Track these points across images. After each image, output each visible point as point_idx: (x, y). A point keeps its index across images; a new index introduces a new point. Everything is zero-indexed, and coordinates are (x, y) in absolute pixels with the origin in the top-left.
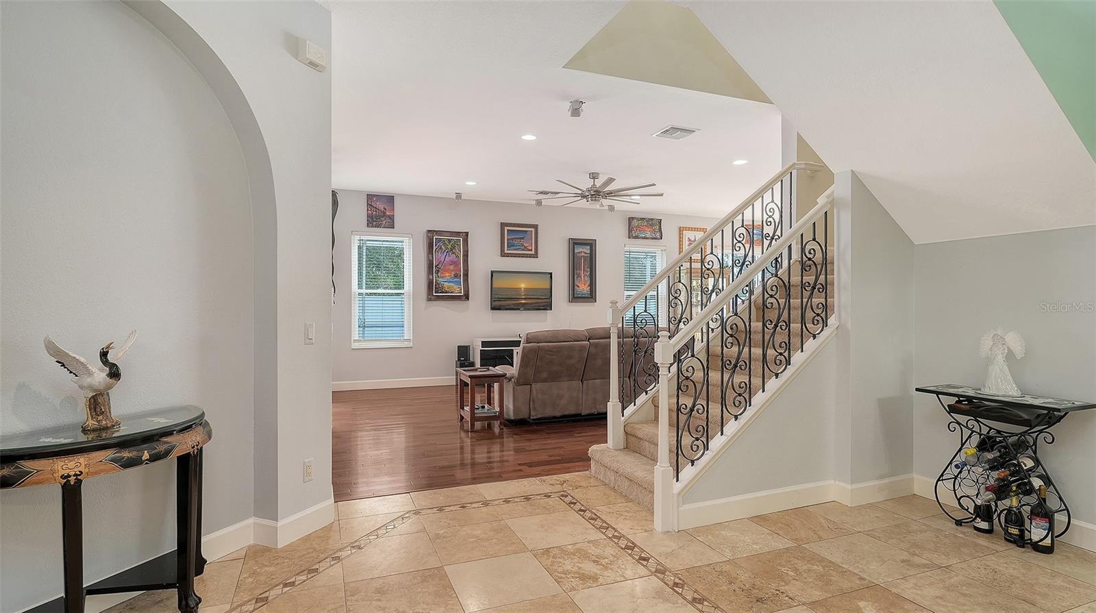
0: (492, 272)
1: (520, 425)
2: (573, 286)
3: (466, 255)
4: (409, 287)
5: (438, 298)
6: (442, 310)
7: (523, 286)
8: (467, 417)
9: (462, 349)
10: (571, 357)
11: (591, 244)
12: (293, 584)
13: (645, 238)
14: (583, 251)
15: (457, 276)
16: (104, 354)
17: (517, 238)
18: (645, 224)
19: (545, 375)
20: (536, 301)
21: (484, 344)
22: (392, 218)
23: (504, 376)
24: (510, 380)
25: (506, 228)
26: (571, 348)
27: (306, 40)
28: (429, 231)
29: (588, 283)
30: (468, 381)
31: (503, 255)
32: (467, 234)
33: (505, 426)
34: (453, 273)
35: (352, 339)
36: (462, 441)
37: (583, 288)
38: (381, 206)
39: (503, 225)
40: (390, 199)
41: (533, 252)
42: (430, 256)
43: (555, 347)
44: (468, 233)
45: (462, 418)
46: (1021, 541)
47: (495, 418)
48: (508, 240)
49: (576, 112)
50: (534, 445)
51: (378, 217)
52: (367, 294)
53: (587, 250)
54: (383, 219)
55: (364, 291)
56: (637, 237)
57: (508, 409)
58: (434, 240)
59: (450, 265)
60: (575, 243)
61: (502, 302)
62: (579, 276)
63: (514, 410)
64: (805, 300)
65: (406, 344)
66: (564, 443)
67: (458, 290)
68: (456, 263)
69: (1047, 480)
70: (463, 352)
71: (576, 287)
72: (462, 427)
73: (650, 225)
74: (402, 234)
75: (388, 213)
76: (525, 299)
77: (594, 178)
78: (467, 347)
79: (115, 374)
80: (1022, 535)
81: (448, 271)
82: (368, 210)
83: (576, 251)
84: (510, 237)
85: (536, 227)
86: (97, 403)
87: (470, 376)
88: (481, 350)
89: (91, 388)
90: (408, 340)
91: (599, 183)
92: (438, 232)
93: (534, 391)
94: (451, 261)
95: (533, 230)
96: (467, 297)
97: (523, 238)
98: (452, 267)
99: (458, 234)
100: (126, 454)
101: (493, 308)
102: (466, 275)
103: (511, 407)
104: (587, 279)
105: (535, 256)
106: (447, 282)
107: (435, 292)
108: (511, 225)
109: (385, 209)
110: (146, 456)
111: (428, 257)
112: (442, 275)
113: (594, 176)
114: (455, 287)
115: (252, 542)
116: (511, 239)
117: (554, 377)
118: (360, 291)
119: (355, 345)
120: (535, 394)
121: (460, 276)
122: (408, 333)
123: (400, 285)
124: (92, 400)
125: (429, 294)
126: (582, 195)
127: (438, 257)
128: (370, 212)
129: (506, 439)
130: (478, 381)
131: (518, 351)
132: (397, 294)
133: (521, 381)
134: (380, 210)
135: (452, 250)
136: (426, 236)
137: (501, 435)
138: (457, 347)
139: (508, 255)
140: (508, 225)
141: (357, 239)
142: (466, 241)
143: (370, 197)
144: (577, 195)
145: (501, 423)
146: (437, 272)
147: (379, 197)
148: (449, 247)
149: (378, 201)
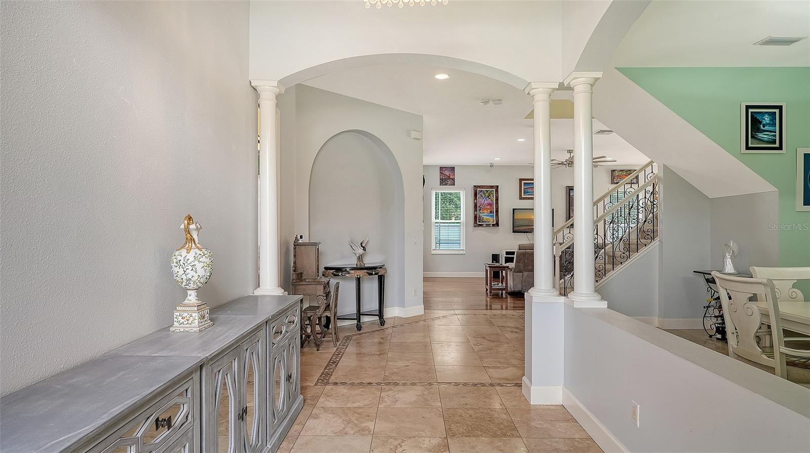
0: (514, 209)
1: (515, 294)
3: (497, 200)
4: (463, 218)
5: (480, 225)
6: (482, 233)
8: (489, 288)
9: (495, 256)
15: (491, 212)
16: (361, 244)
17: (529, 188)
18: (625, 173)
19: (530, 267)
21: (506, 253)
22: (453, 180)
23: (508, 267)
24: (511, 269)
25: (523, 182)
28: (475, 186)
30: (489, 269)
31: (521, 198)
33: (509, 294)
34: (489, 211)
35: (432, 248)
36: (487, 300)
38: (447, 173)
39: (521, 180)
40: (452, 169)
42: (476, 201)
44: (498, 186)
45: (486, 289)
47: (504, 289)
48: (524, 189)
51: (446, 179)
52: (441, 223)
54: (449, 181)
55: (440, 221)
57: (509, 285)
58: (477, 191)
60: (569, 189)
61: (519, 227)
62: (573, 211)
63: (511, 286)
65: (462, 252)
67: (492, 220)
70: (495, 258)
72: (487, 293)
74: (459, 188)
75: (451, 177)
77: (568, 153)
78: (497, 255)
79: (364, 249)
81: (486, 209)
83: (570, 194)
84: (525, 187)
87: (489, 267)
88: (505, 257)
89: (358, 253)
90: (463, 250)
92: (479, 187)
93: (524, 275)
94: (488, 204)
96: (497, 224)
97: (533, 188)
98: (488, 207)
99: (492, 187)
100: (370, 272)
101: (513, 232)
102: (497, 211)
106: (485, 215)
107: (478, 222)
108: (525, 180)
109: (450, 175)
110: (374, 273)
111: (474, 201)
112: (483, 212)
114: (490, 218)
118: (437, 221)
119: (433, 252)
120: (525, 278)
121: (494, 212)
122: (463, 247)
123: (458, 217)
125: (475, 224)
126: (562, 163)
127: (481, 201)
128: (441, 177)
129: (509, 299)
130: (497, 270)
131: (515, 256)
132: (458, 223)
133: (517, 270)
134: (447, 175)
135: (488, 196)
136: (473, 189)
137: (507, 298)
138: (493, 255)
139: (524, 198)
140: (523, 180)
141: (434, 192)
142: (497, 191)
143: (441, 168)
144: (559, 164)
145: (506, 293)
146: (480, 210)
147: (446, 168)
148: (487, 194)
149: (445, 170)
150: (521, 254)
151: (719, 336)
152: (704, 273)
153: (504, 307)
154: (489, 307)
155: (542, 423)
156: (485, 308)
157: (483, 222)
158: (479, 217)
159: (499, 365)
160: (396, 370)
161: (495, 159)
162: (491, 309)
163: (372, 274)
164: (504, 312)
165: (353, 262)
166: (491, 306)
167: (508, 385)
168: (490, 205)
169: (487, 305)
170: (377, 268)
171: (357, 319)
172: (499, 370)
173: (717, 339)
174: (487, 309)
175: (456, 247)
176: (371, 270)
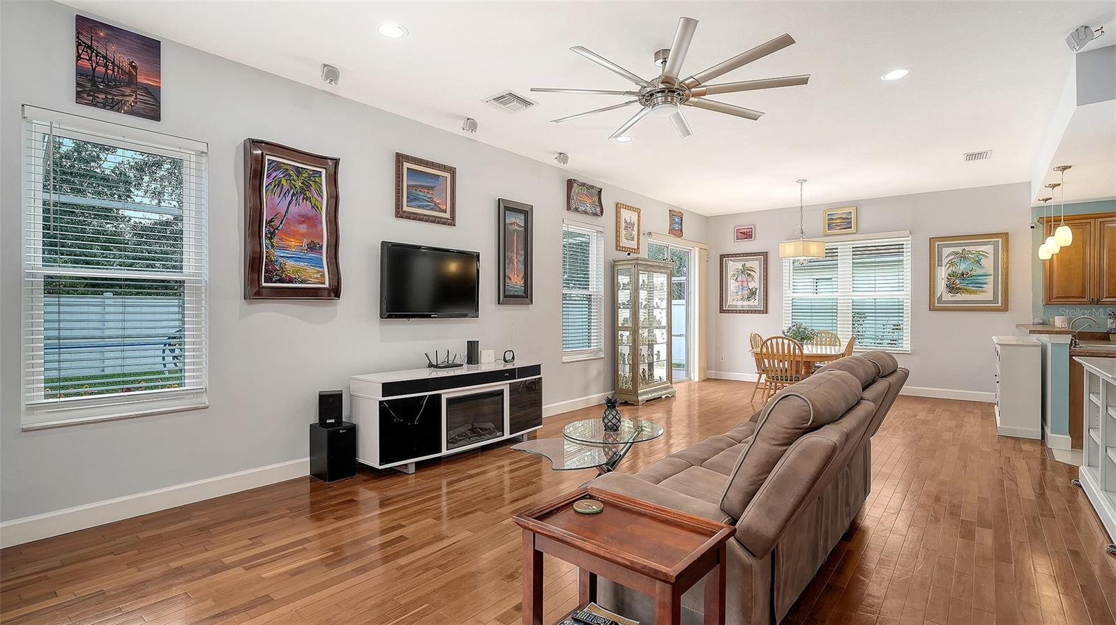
2: (502, 277)
3: (333, 206)
5: (273, 292)
9: (331, 400)
11: (526, 212)
13: (586, 212)
14: (516, 220)
15: (314, 247)
17: (423, 187)
18: (585, 192)
21: (388, 388)
22: (153, 94)
25: (406, 165)
29: (522, 274)
31: (400, 214)
32: (336, 162)
34: (305, 242)
37: (516, 282)
38: (120, 55)
39: (400, 158)
40: (149, 47)
41: (448, 215)
42: (256, 198)
44: (338, 160)
48: (408, 186)
51: (109, 84)
53: (521, 219)
54: (128, 91)
56: (576, 210)
58: (266, 163)
59: (301, 222)
60: (505, 207)
62: (511, 262)
67: (317, 276)
68: (312, 221)
71: (507, 280)
73: (591, 195)
75: (142, 79)
78: (336, 396)
81: (295, 235)
82: (79, 57)
83: (507, 221)
84: (411, 183)
85: (452, 171)
88: (381, 403)
92: (274, 147)
94: (303, 216)
95: (448, 175)
96: (336, 291)
97: (432, 188)
98: (303, 228)
99: (320, 160)
101: (386, 314)
102: (334, 246)
104: (521, 267)
105: (451, 222)
107: (264, 278)
108: (412, 159)
109: (135, 68)
111: (250, 200)
112: (281, 244)
114: (312, 269)
116: (414, 186)
121: (321, 247)
123: (171, 259)
125: (251, 283)
127: (274, 202)
128: (84, 63)
134: (116, 66)
135: (303, 191)
136: (241, 150)
139: (408, 217)
140: (407, 158)
142: (333, 180)
143: (87, 25)
146: (271, 235)
147: (116, 33)
148: (298, 184)
149: (108, 40)
157: (281, 281)
158: (270, 262)
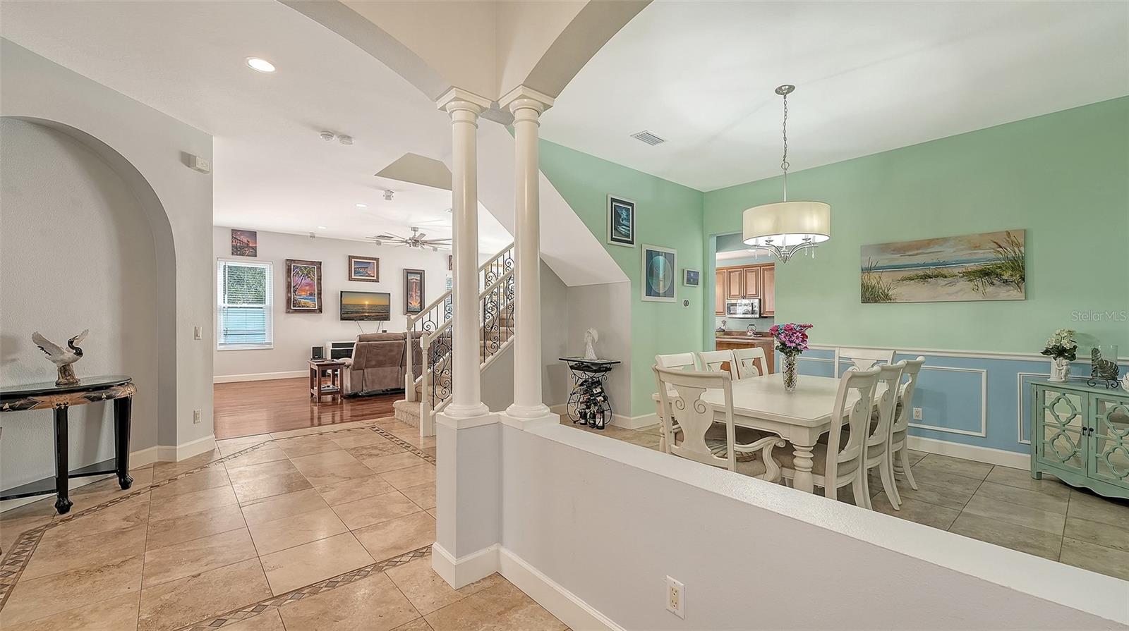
0: (342, 292)
1: (353, 397)
2: (407, 303)
3: (320, 279)
4: (270, 302)
5: (296, 311)
6: (301, 322)
7: (367, 303)
8: (316, 394)
9: (317, 350)
10: (391, 351)
11: (421, 273)
12: (192, 473)
14: (415, 278)
15: (312, 294)
16: (71, 343)
17: (362, 268)
19: (373, 363)
20: (378, 314)
21: (334, 345)
22: (254, 249)
23: (343, 364)
24: (348, 367)
25: (353, 260)
26: (391, 345)
27: (196, 157)
28: (287, 260)
29: (419, 301)
30: (316, 368)
31: (350, 279)
33: (345, 398)
34: (308, 292)
35: (218, 343)
36: (312, 412)
37: (415, 304)
38: (244, 239)
39: (350, 258)
40: (253, 234)
41: (375, 278)
42: (289, 279)
43: (380, 344)
44: (321, 262)
45: (312, 395)
46: (594, 426)
47: (337, 393)
48: (354, 268)
49: (388, 198)
50: (364, 407)
51: (242, 248)
52: (229, 307)
53: (418, 277)
54: (247, 249)
55: (228, 305)
57: (347, 386)
58: (291, 267)
59: (306, 286)
60: (408, 272)
61: (348, 314)
62: (411, 296)
63: (351, 387)
64: (509, 315)
65: (267, 346)
66: (382, 405)
67: (312, 304)
69: (605, 399)
70: (317, 352)
71: (409, 304)
72: (312, 401)
74: (263, 261)
75: (251, 245)
76: (369, 312)
77: (415, 231)
78: (320, 348)
79: (77, 353)
80: (595, 424)
81: (304, 290)
83: (409, 278)
84: (356, 267)
85: (377, 260)
86: (65, 370)
87: (317, 365)
88: (332, 349)
89: (62, 361)
90: (270, 343)
91: (418, 234)
92: (294, 261)
93: (366, 373)
94: (307, 283)
95: (375, 262)
96: (320, 310)
97: (367, 268)
98: (307, 288)
99: (313, 263)
100: (93, 394)
101: (342, 319)
102: (320, 294)
103: (349, 385)
104: (418, 298)
105: (377, 281)
106: (303, 299)
107: (292, 306)
108: (357, 258)
109: (249, 242)
110: (104, 396)
111: (287, 279)
112: (299, 294)
113: (415, 229)
114: (310, 302)
115: (157, 461)
117: (380, 364)
118: (224, 305)
119: (221, 348)
120: (366, 376)
121: (315, 294)
122: (269, 339)
123: (261, 300)
124: (62, 368)
125: (288, 308)
126: (406, 242)
127: (296, 280)
128: (234, 243)
129: (344, 405)
130: (324, 368)
131: (354, 348)
132: (260, 308)
133: (356, 367)
134: (244, 242)
135: (307, 275)
136: (284, 264)
137: (342, 403)
138: (313, 348)
139: (355, 280)
140: (354, 257)
141: (223, 264)
142: (319, 268)
143: (234, 231)
144: (402, 242)
145: (341, 396)
146: (295, 291)
147: (243, 232)
148: (306, 272)
149: (241, 235)
150: (363, 346)
151: (583, 421)
152: (568, 360)
153: (338, 418)
154: (315, 422)
155: (490, 625)
156: (309, 423)
157: (299, 307)
158: (295, 300)
159: (374, 521)
160: (167, 597)
161: (320, 227)
162: (320, 425)
163: (100, 399)
164: (338, 427)
165: (50, 379)
166: (319, 418)
167: (404, 559)
168: (310, 285)
169: (312, 419)
170: (112, 386)
171: (57, 491)
172: (378, 532)
173: (581, 424)
174: (312, 425)
175: (258, 339)
176: (95, 392)
